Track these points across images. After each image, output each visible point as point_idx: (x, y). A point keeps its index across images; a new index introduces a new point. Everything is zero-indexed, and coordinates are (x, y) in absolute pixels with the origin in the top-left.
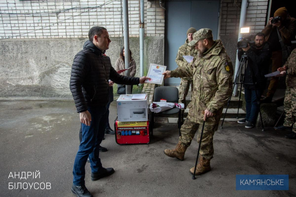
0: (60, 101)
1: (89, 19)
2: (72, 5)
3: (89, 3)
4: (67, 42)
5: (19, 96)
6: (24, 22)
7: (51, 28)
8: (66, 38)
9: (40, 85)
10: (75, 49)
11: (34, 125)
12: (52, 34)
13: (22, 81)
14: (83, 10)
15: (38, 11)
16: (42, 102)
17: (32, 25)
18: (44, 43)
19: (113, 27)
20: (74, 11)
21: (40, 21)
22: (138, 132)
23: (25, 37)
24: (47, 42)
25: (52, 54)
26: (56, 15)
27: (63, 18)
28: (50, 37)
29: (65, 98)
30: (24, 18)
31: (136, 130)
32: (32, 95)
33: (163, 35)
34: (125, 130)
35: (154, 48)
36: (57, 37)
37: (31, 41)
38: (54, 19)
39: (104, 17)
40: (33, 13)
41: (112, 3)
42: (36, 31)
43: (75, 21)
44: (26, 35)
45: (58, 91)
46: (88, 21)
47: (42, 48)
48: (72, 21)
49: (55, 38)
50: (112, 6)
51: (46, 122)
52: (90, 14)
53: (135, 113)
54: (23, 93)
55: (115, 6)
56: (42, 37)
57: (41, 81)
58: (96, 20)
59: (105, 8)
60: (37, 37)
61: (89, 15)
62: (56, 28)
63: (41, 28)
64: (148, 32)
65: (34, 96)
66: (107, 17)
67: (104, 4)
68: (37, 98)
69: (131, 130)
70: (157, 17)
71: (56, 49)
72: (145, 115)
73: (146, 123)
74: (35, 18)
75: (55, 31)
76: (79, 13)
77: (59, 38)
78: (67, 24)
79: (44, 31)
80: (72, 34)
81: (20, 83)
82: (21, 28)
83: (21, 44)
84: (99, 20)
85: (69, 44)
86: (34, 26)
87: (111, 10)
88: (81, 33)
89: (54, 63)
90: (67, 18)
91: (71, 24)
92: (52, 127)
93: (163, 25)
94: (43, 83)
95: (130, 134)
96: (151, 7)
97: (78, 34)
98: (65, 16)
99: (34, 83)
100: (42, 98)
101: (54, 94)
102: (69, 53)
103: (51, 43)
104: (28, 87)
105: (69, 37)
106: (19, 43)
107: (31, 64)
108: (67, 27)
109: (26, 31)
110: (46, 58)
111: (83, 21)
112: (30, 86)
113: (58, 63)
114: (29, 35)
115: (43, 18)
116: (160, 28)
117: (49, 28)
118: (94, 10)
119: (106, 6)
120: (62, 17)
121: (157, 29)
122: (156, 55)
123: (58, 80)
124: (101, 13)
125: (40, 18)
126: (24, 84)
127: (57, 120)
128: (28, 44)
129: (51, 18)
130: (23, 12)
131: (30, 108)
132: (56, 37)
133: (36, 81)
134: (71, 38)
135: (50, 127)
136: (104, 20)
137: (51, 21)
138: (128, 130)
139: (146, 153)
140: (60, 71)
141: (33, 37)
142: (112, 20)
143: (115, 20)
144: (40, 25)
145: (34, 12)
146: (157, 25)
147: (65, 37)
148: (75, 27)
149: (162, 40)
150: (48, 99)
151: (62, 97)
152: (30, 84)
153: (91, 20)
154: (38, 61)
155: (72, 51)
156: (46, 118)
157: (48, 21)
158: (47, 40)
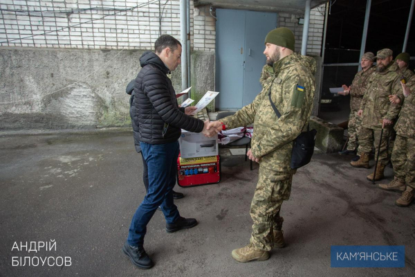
0: (77, 134)
1: (116, 24)
2: (90, 4)
3: (116, 4)
4: (84, 54)
5: (8, 129)
6: (15, 22)
7: (59, 33)
8: (83, 49)
9: (44, 113)
10: (95, 63)
11: (49, 169)
12: (60, 42)
13: (14, 108)
14: (107, 13)
15: (38, 9)
16: (50, 137)
17: (29, 28)
18: (48, 54)
19: (148, 36)
20: (94, 12)
21: (41, 23)
22: (206, 170)
23: (17, 45)
24: (53, 52)
25: (61, 70)
26: (66, 16)
27: (78, 20)
28: (57, 46)
29: (83, 130)
30: (14, 17)
31: (203, 168)
32: (30, 128)
33: (214, 50)
34: (189, 169)
35: (203, 65)
36: (69, 46)
37: (26, 51)
38: (63, 22)
39: (136, 23)
40: (29, 11)
41: (147, 6)
42: (35, 37)
43: (95, 26)
44: (19, 41)
45: (72, 121)
46: (114, 26)
47: (45, 60)
48: (91, 26)
49: (65, 48)
50: (147, 10)
51: (65, 164)
52: (118, 18)
53: (202, 146)
54: (16, 125)
55: (151, 10)
56: (45, 46)
57: (46, 106)
58: (126, 27)
59: (138, 12)
60: (36, 45)
61: (115, 20)
62: (67, 34)
63: (43, 32)
64: (196, 45)
65: (35, 128)
66: (140, 23)
67: (137, 7)
68: (40, 131)
69: (198, 168)
70: (207, 28)
71: (67, 63)
72: (215, 148)
73: (216, 158)
74: (32, 18)
75: (64, 38)
76: (102, 17)
77: (71, 48)
78: (84, 30)
79: (48, 37)
80: (92, 43)
81: (9, 111)
82: (8, 31)
83: (10, 54)
84: (130, 27)
85: (86, 57)
86: (32, 30)
87: (146, 14)
88: (104, 43)
89: (65, 83)
90: (83, 21)
91: (91, 30)
92: (77, 172)
93: (214, 37)
94: (48, 110)
95: (196, 173)
96: (199, 15)
97: (99, 44)
98: (80, 18)
99: (34, 111)
100: (47, 131)
101: (66, 125)
102: (87, 69)
103: (60, 55)
104: (24, 116)
105: (86, 47)
106: (7, 52)
107: (28, 83)
108: (83, 34)
109: (18, 36)
110: (52, 75)
111: (106, 26)
112: (28, 114)
113: (71, 82)
114: (23, 41)
115: (46, 19)
116: (210, 42)
117: (55, 33)
118: (123, 13)
119: (140, 9)
120: (75, 19)
121: (207, 42)
122: (206, 73)
123: (72, 106)
124: (132, 18)
125: (40, 19)
126: (17, 112)
127: (83, 160)
128: (21, 55)
129: (58, 20)
130: (12, 8)
131: (33, 146)
132: (67, 46)
133: (37, 108)
134: (89, 49)
135: (75, 170)
136: (137, 27)
137: (58, 24)
138: (193, 168)
139: (220, 194)
140: (74, 92)
141: (30, 45)
142: (148, 28)
143: (152, 28)
144: (41, 28)
145: (31, 9)
146: (207, 37)
147: (80, 47)
148: (95, 34)
149: (213, 56)
150: (57, 131)
151: (78, 129)
152: (28, 111)
153: (118, 27)
154: (39, 79)
155: (92, 66)
156: (65, 159)
157: (54, 24)
158: (53, 49)
